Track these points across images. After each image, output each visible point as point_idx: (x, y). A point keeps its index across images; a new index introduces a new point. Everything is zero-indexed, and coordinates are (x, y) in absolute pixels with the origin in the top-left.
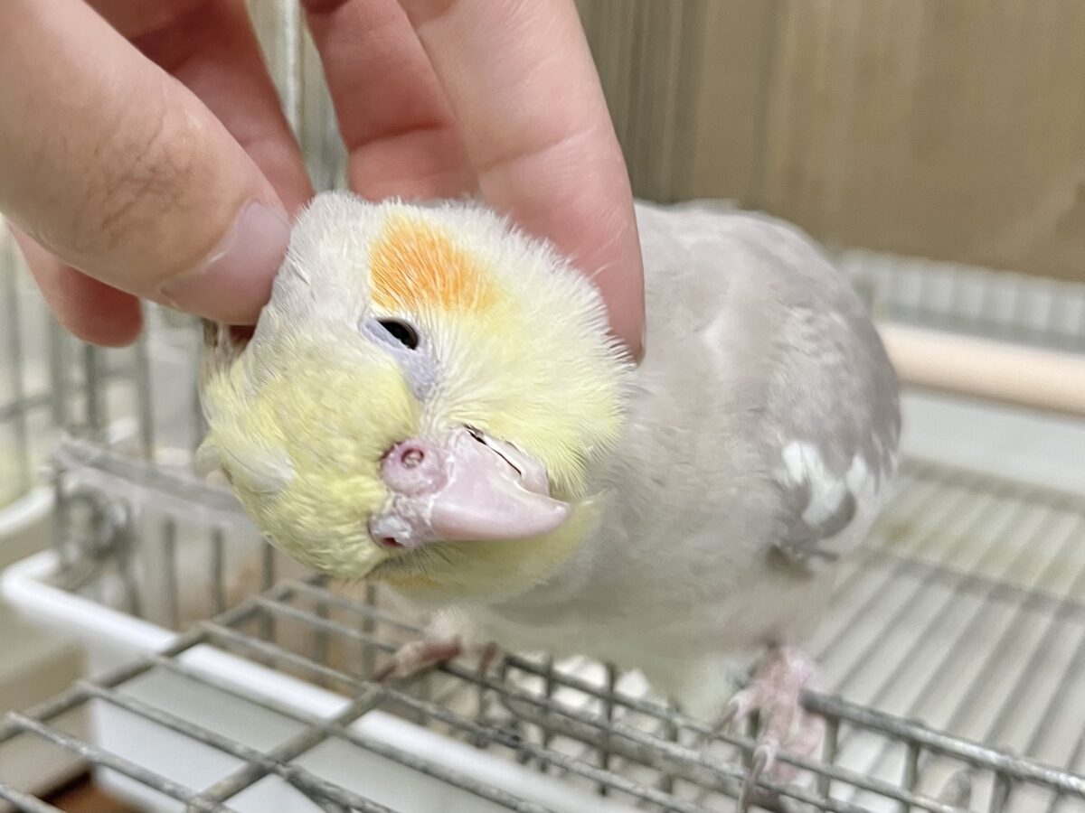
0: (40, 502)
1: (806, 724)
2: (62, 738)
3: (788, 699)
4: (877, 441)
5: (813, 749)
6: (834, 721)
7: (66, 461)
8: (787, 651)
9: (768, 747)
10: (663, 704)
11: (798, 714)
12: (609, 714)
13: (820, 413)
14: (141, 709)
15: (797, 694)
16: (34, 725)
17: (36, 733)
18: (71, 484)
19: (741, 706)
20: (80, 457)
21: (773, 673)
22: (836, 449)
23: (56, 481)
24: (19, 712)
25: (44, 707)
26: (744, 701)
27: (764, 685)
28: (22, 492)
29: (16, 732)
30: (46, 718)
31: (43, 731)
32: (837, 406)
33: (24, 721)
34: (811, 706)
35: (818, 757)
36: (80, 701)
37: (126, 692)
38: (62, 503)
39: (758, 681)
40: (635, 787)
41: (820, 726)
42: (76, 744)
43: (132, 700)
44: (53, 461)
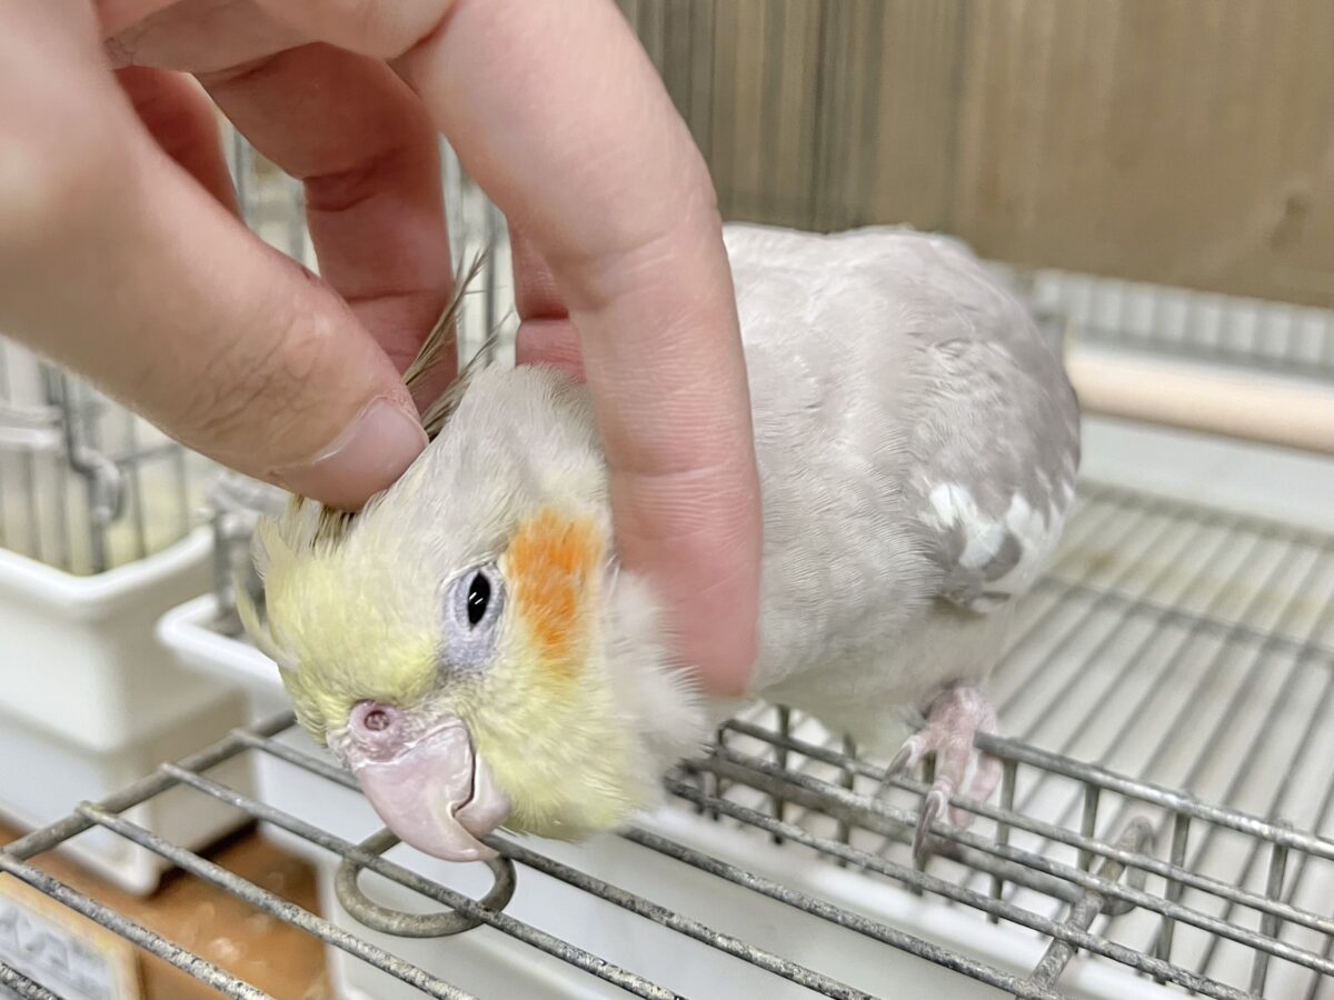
0: (200, 543)
1: (982, 766)
2: (217, 790)
3: (962, 742)
4: (1042, 476)
5: (991, 793)
6: (1011, 765)
7: (225, 501)
8: (961, 692)
9: (941, 792)
10: (839, 749)
11: (974, 758)
12: (783, 761)
13: (971, 452)
14: (298, 758)
15: (972, 739)
16: (188, 776)
17: (190, 784)
18: (230, 525)
19: (914, 750)
20: (237, 496)
21: (947, 718)
22: (990, 488)
23: (215, 522)
24: (173, 763)
25: (198, 757)
26: (917, 745)
27: (937, 727)
28: (183, 534)
29: (170, 783)
30: (199, 769)
31: (196, 783)
32: (991, 443)
33: (177, 772)
34: (988, 749)
35: (996, 802)
36: (238, 750)
37: (281, 740)
38: (222, 545)
39: (931, 725)
40: (803, 835)
41: (997, 768)
42: (231, 795)
43: (288, 749)
44: (212, 502)
